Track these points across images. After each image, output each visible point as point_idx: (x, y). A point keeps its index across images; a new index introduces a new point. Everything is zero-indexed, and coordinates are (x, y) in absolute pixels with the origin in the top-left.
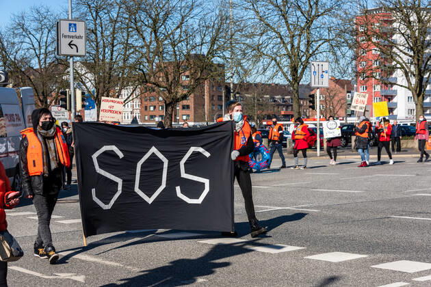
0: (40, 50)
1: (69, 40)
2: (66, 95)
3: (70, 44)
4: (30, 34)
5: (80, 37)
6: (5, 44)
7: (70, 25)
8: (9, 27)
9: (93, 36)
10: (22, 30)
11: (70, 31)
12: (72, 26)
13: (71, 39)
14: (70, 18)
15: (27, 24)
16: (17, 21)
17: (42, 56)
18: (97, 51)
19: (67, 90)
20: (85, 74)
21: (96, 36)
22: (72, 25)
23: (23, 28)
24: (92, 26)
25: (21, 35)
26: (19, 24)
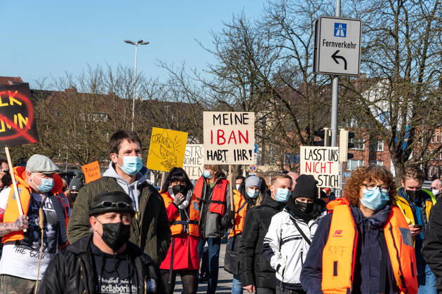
0: (307, 59)
1: (333, 50)
2: (323, 138)
3: (334, 57)
4: (293, 33)
5: (352, 46)
6: (255, 47)
7: (337, 25)
8: (261, 21)
9: (392, 41)
10: (280, 26)
11: (335, 36)
12: (340, 28)
13: (337, 48)
14: (337, 15)
15: (289, 17)
16: (274, 13)
17: (310, 70)
18: (397, 64)
19: (326, 129)
20: (376, 101)
21: (397, 41)
22: (340, 26)
23: (282, 24)
24: (390, 24)
25: (278, 34)
26: (276, 18)
